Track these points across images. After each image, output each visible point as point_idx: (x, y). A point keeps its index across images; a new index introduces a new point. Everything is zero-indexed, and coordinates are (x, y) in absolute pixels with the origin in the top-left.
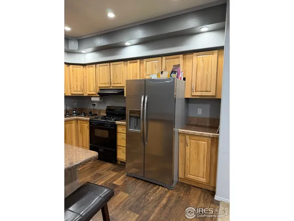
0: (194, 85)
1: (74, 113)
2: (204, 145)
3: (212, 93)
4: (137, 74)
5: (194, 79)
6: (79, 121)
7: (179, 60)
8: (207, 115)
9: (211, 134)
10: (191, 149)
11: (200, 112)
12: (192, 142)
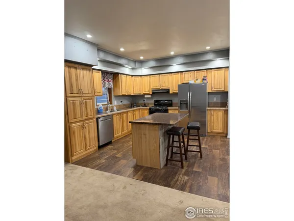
0: (213, 85)
1: (135, 106)
2: (221, 114)
3: (223, 89)
4: (178, 81)
5: (213, 82)
7: (204, 73)
8: (219, 101)
9: (224, 108)
10: (214, 117)
11: (215, 99)
12: (214, 114)
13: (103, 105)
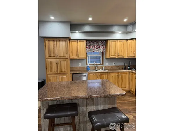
1: (128, 68)
6: (131, 73)
13: (90, 65)
